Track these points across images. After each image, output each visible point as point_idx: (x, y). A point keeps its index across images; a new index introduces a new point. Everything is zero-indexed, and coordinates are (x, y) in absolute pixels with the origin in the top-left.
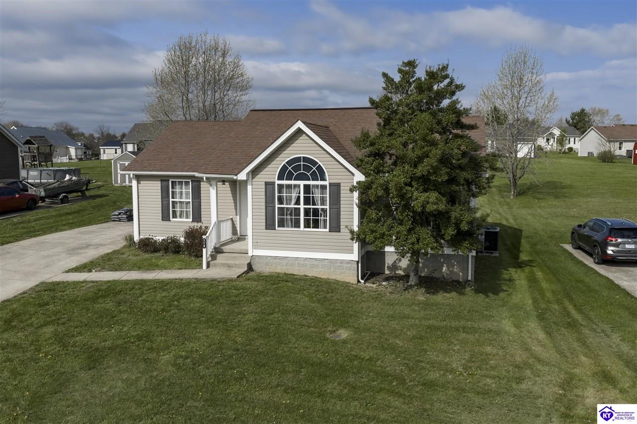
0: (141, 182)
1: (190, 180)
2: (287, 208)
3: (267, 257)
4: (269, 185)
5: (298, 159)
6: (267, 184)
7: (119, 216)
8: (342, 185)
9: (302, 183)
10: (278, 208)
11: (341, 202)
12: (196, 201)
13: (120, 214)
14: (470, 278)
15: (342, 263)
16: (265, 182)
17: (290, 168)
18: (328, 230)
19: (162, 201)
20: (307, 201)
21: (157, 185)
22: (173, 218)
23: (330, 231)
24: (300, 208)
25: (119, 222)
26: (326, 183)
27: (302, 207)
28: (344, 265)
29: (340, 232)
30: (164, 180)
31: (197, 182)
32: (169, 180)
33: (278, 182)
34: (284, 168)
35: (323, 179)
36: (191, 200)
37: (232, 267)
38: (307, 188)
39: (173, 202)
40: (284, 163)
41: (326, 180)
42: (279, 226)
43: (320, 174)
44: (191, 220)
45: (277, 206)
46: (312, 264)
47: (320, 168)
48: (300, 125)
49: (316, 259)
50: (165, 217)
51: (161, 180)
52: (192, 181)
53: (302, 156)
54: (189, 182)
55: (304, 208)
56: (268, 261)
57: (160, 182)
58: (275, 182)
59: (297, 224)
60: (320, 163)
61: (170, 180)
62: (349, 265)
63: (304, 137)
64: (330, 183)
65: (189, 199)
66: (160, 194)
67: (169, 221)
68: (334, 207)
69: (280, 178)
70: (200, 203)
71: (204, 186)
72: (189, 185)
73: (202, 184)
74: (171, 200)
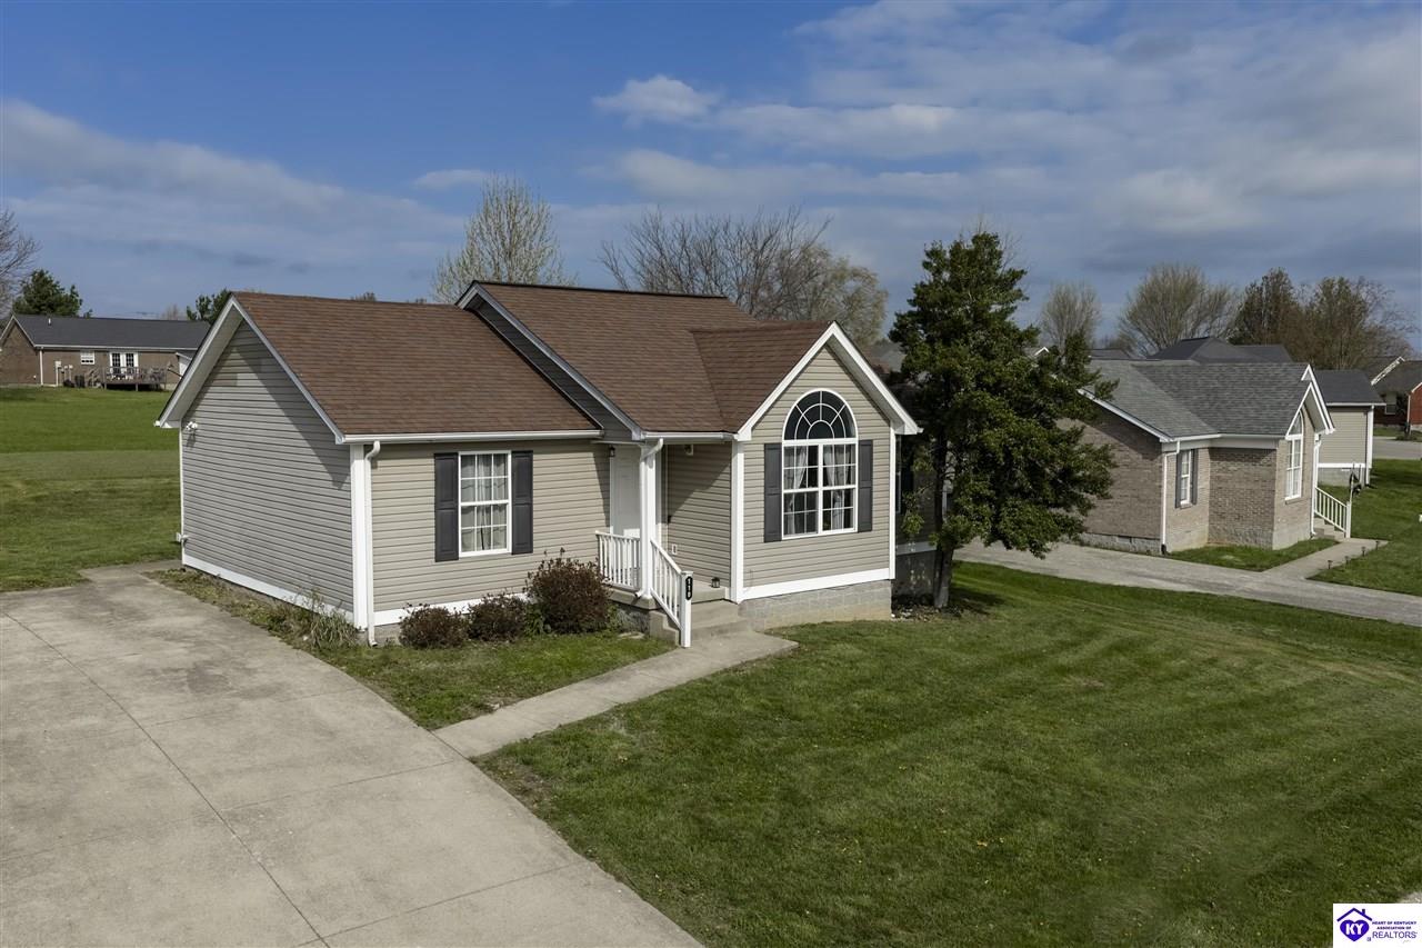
0: (380, 463)
1: (509, 452)
2: (797, 495)
3: (764, 599)
4: (772, 449)
5: (816, 397)
6: (768, 448)
8: (874, 443)
9: (821, 443)
10: (785, 495)
11: (874, 475)
12: (523, 501)
15: (872, 588)
16: (765, 445)
17: (803, 415)
18: (854, 529)
19: (436, 510)
21: (425, 468)
22: (464, 550)
23: (858, 532)
24: (816, 493)
26: (854, 441)
27: (820, 489)
28: (875, 591)
29: (872, 530)
30: (445, 455)
31: (524, 452)
32: (457, 454)
33: (786, 443)
34: (795, 415)
35: (849, 435)
36: (509, 501)
38: (827, 452)
39: (463, 508)
40: (795, 404)
41: (854, 436)
42: (785, 533)
43: (843, 428)
44: (509, 549)
45: (784, 491)
46: (831, 597)
47: (846, 414)
48: (834, 330)
49: (838, 588)
50: (446, 550)
51: (436, 455)
52: (513, 453)
53: (821, 390)
54: (505, 456)
55: (824, 492)
57: (432, 461)
58: (780, 444)
59: (812, 528)
60: (846, 403)
61: (461, 453)
62: (883, 589)
63: (827, 354)
64: (859, 442)
65: (506, 498)
66: (432, 491)
67: (457, 559)
68: (865, 484)
69: (789, 436)
70: (530, 505)
71: (541, 462)
72: (505, 462)
73: (535, 457)
74: (461, 504)
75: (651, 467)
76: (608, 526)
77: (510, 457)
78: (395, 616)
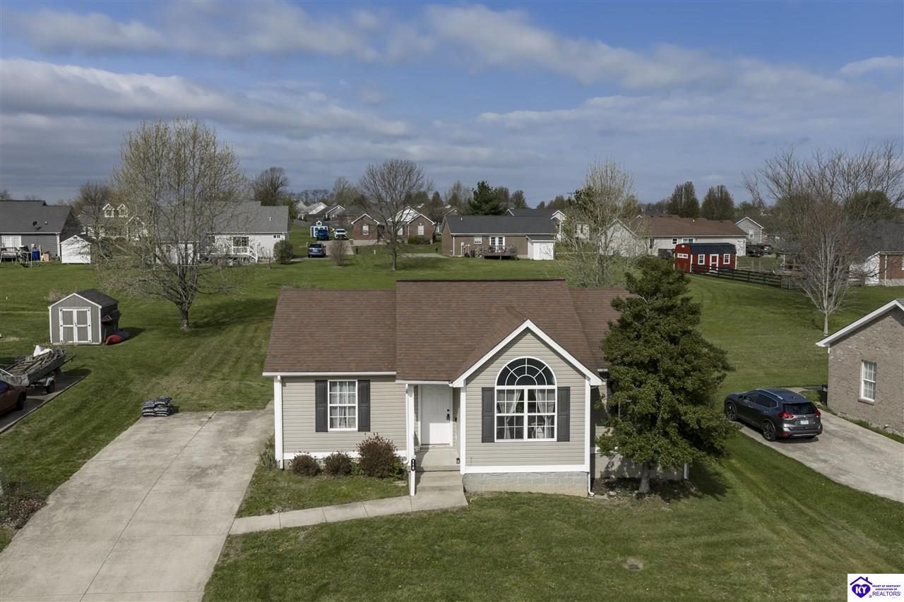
0: (287, 384)
1: (356, 381)
2: (507, 417)
3: (482, 474)
4: (487, 392)
5: (522, 361)
6: (484, 390)
7: (156, 410)
8: (571, 389)
9: (526, 388)
10: (498, 417)
11: (571, 408)
12: (364, 405)
13: (156, 406)
14: (686, 477)
15: (571, 475)
16: (483, 388)
17: (512, 372)
18: (555, 439)
19: (316, 407)
20: (532, 407)
21: (311, 387)
22: (331, 427)
23: (558, 441)
24: (523, 417)
25: (156, 419)
26: (555, 387)
27: (526, 414)
28: (574, 477)
29: (569, 441)
30: (320, 382)
31: (365, 384)
32: (327, 382)
33: (498, 388)
34: (505, 371)
35: (551, 383)
36: (356, 405)
37: (445, 490)
38: (531, 393)
39: (331, 407)
40: (506, 365)
41: (554, 384)
42: (498, 438)
43: (547, 377)
44: (357, 429)
45: (496, 415)
46: (536, 478)
47: (547, 371)
48: (528, 324)
49: (541, 473)
50: (321, 426)
51: (316, 381)
52: (359, 381)
53: (526, 357)
55: (529, 416)
56: (484, 479)
57: (314, 384)
58: (494, 388)
59: (520, 435)
60: (547, 365)
61: (329, 381)
62: (579, 477)
63: (529, 336)
64: (558, 388)
65: (354, 403)
66: (314, 398)
67: (327, 431)
68: (564, 413)
69: (501, 382)
70: (369, 407)
71: (375, 387)
72: (355, 385)
73: (371, 383)
74: (329, 405)
75: (411, 396)
76: (417, 420)
77: (357, 383)
78: (290, 456)
